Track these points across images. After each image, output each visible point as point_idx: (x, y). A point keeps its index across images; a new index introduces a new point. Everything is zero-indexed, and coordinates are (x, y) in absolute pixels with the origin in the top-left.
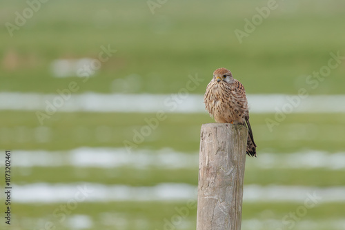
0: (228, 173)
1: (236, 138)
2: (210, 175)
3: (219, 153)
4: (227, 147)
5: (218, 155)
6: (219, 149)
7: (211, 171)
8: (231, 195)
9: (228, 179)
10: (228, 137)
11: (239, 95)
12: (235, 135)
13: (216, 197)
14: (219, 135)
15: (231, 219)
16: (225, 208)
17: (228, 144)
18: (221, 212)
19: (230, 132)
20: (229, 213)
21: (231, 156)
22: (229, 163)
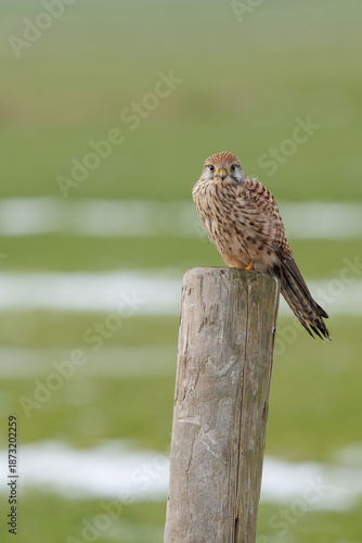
0: (222, 372)
1: (243, 297)
2: (188, 374)
3: (205, 328)
4: (221, 317)
5: (202, 333)
6: (205, 322)
7: (191, 366)
8: (229, 417)
9: (224, 384)
10: (224, 295)
11: (253, 208)
12: (239, 291)
13: (196, 421)
14: (205, 293)
15: (228, 466)
16: (214, 442)
17: (223, 309)
18: (207, 451)
19: (229, 285)
20: (225, 454)
21: (230, 336)
22: (226, 350)
